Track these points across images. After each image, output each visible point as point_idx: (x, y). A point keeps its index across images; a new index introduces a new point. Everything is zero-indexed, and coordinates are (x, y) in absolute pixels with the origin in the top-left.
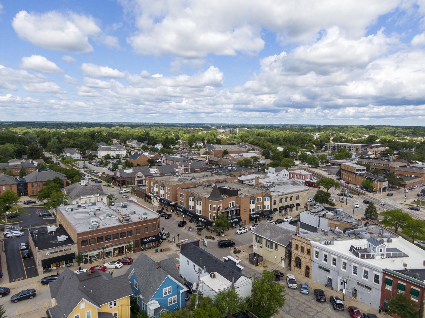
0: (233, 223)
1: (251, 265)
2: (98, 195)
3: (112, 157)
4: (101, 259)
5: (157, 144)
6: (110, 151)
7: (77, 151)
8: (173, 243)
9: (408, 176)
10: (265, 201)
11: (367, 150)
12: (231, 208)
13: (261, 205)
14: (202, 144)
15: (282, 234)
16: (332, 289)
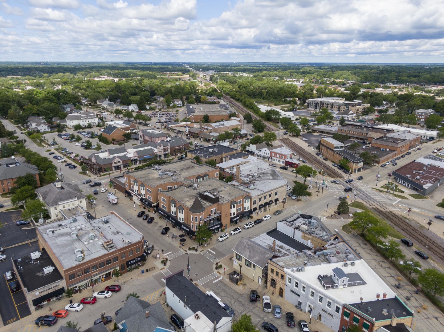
0: (214, 230)
1: (232, 283)
2: (77, 199)
3: (83, 127)
4: (90, 287)
5: (131, 105)
6: (81, 119)
7: (43, 121)
8: (158, 259)
9: (383, 150)
10: (245, 202)
11: (348, 108)
12: (213, 215)
13: (241, 207)
14: (180, 102)
15: (260, 255)
16: (301, 310)
